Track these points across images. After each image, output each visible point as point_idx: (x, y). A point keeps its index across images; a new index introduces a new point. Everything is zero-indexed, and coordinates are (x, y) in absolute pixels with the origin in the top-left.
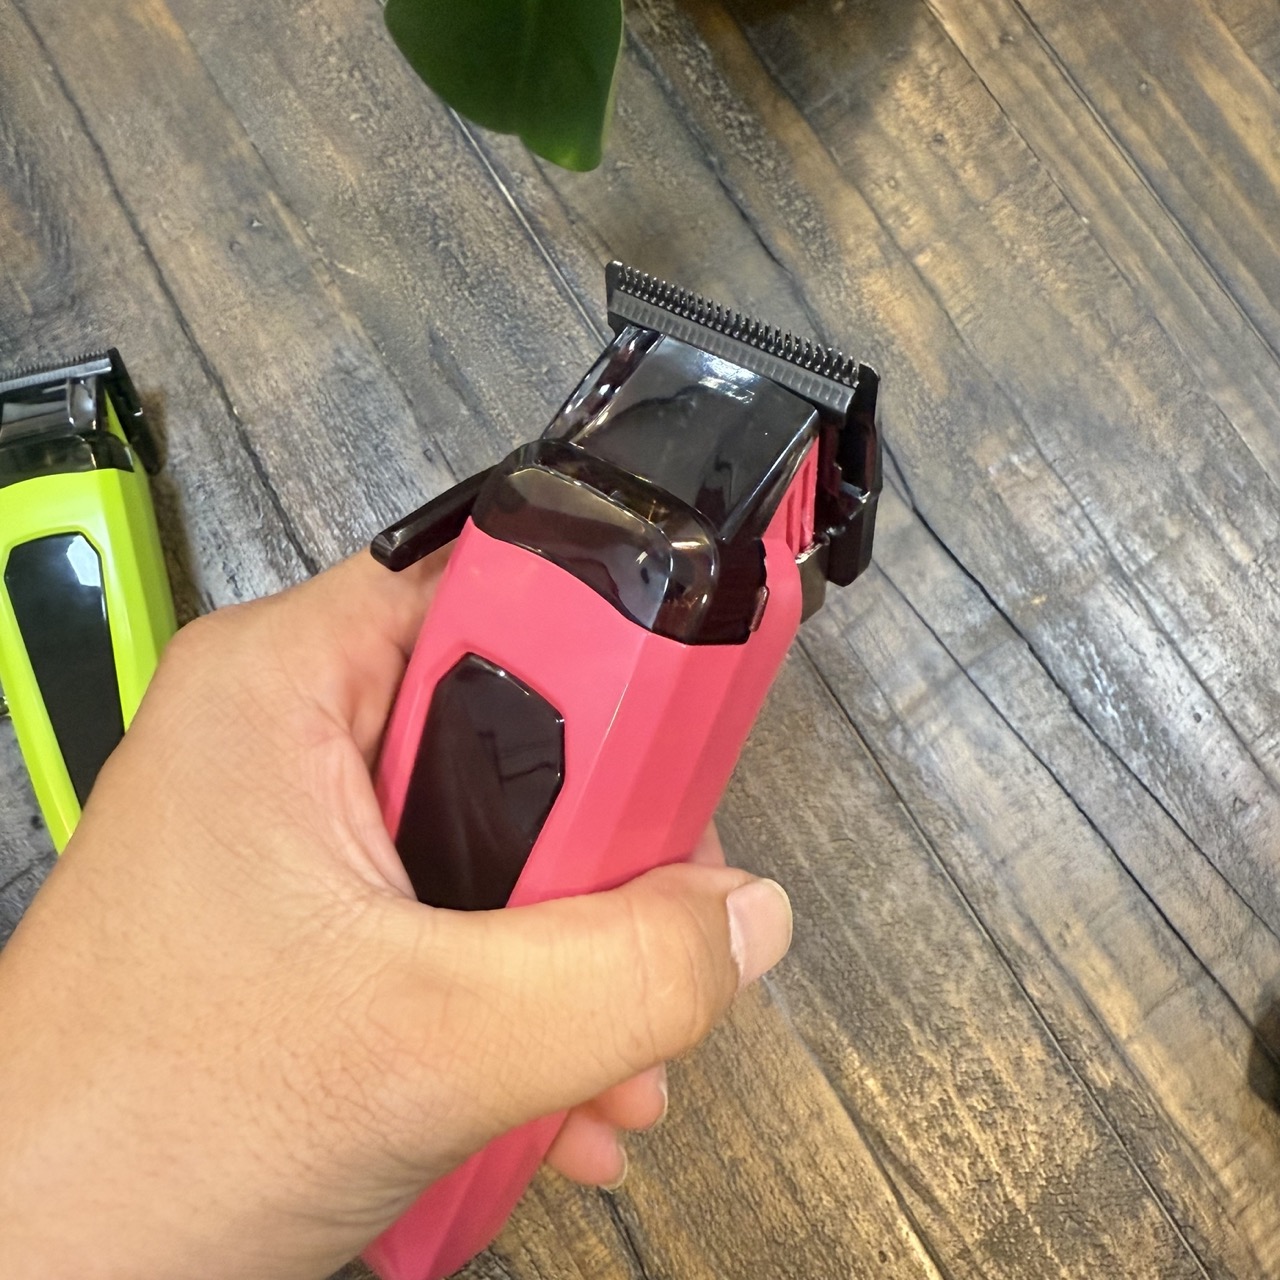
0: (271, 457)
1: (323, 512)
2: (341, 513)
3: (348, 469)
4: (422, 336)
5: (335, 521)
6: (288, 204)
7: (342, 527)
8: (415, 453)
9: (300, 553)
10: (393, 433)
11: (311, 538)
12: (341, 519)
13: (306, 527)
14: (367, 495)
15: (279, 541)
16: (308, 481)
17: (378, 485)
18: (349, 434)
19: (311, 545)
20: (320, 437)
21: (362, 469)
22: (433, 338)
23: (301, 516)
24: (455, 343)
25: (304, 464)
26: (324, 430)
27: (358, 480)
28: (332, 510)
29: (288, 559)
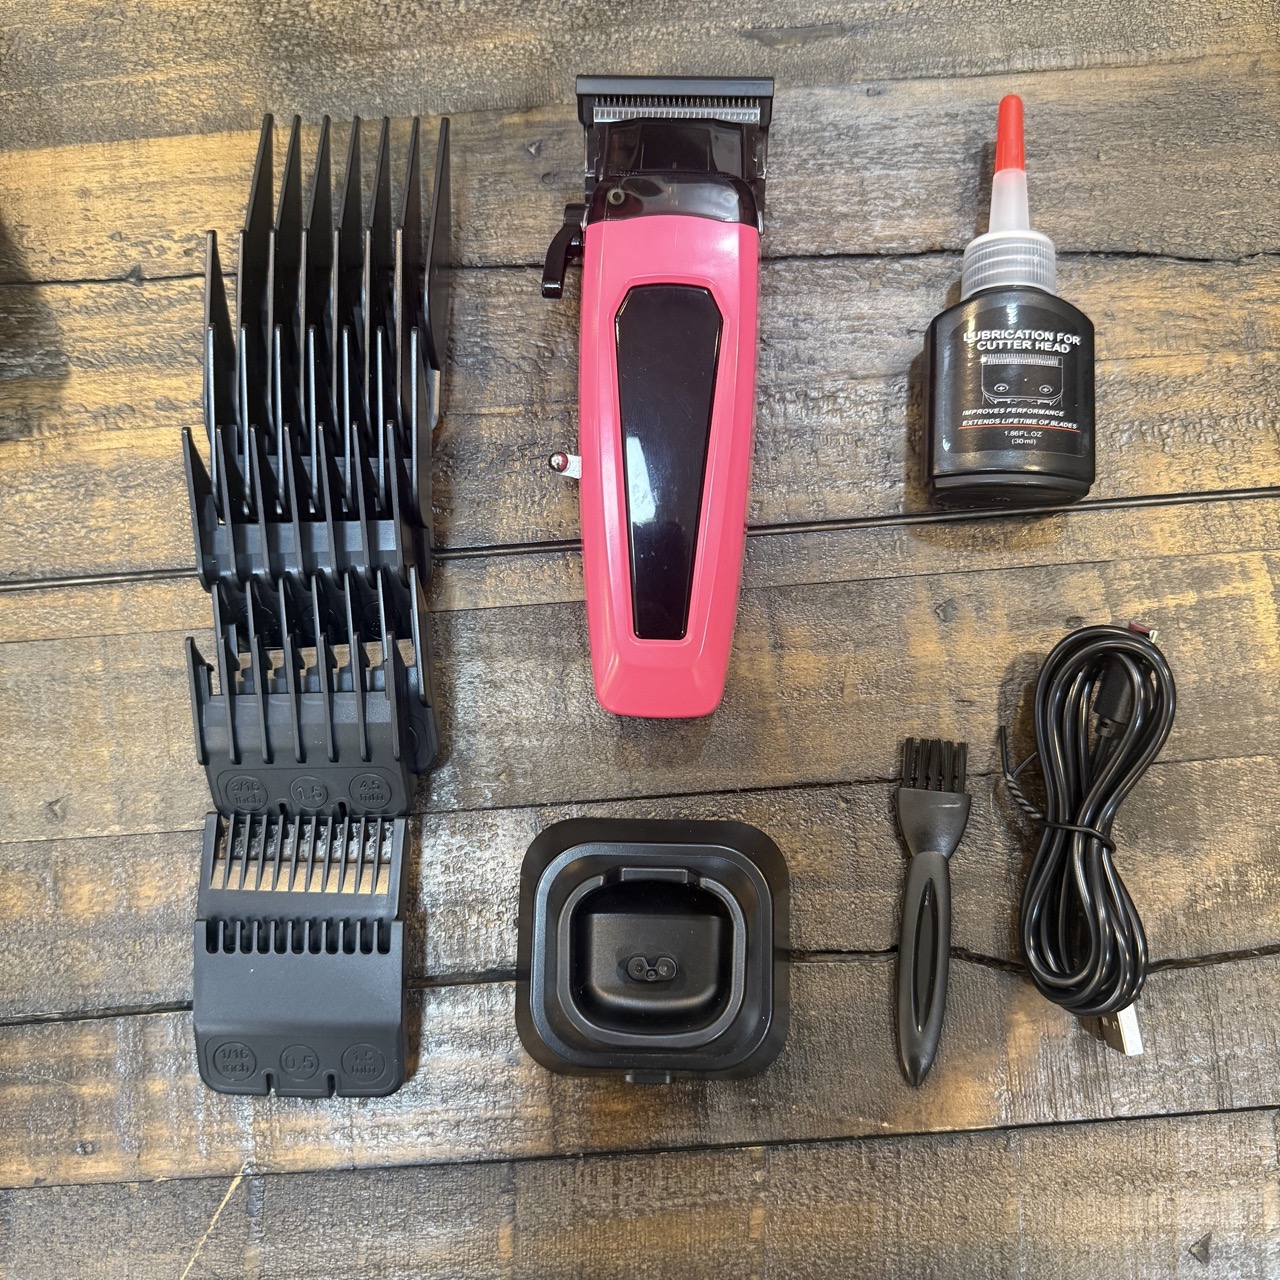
0: (798, 242)
1: (883, 215)
2: (892, 198)
3: (849, 172)
4: (743, 45)
5: (898, 209)
6: (528, 108)
7: (907, 204)
8: (865, 103)
9: (914, 256)
10: (831, 115)
11: (904, 239)
12: (899, 203)
13: (891, 239)
14: (885, 166)
15: (892, 271)
16: (845, 216)
17: (882, 152)
18: (813, 156)
19: (913, 242)
20: (800, 185)
21: (856, 160)
22: (749, 36)
23: (876, 239)
24: (765, 17)
25: (822, 213)
26: (796, 178)
27: (866, 168)
28: (887, 206)
29: (916, 270)
